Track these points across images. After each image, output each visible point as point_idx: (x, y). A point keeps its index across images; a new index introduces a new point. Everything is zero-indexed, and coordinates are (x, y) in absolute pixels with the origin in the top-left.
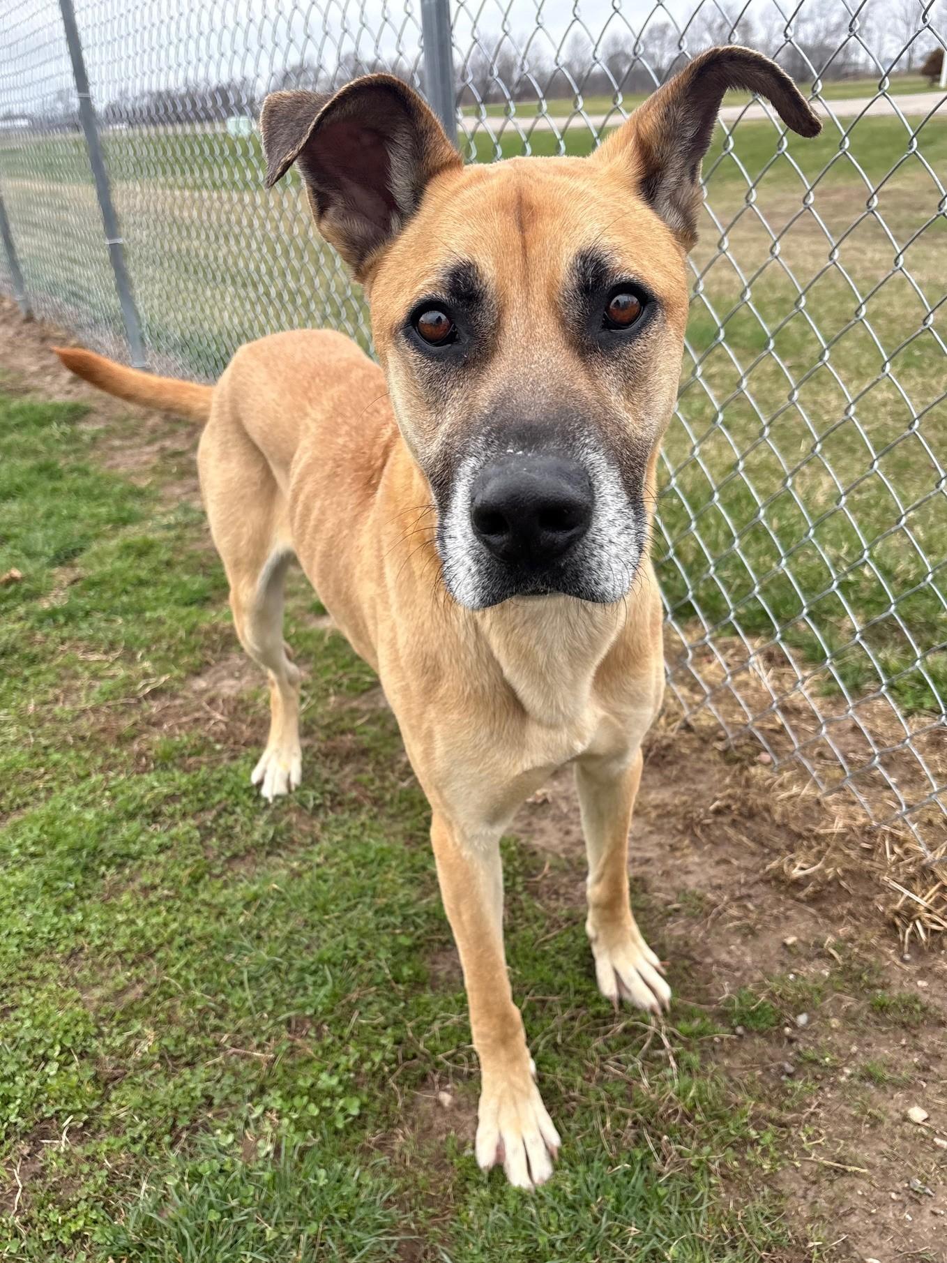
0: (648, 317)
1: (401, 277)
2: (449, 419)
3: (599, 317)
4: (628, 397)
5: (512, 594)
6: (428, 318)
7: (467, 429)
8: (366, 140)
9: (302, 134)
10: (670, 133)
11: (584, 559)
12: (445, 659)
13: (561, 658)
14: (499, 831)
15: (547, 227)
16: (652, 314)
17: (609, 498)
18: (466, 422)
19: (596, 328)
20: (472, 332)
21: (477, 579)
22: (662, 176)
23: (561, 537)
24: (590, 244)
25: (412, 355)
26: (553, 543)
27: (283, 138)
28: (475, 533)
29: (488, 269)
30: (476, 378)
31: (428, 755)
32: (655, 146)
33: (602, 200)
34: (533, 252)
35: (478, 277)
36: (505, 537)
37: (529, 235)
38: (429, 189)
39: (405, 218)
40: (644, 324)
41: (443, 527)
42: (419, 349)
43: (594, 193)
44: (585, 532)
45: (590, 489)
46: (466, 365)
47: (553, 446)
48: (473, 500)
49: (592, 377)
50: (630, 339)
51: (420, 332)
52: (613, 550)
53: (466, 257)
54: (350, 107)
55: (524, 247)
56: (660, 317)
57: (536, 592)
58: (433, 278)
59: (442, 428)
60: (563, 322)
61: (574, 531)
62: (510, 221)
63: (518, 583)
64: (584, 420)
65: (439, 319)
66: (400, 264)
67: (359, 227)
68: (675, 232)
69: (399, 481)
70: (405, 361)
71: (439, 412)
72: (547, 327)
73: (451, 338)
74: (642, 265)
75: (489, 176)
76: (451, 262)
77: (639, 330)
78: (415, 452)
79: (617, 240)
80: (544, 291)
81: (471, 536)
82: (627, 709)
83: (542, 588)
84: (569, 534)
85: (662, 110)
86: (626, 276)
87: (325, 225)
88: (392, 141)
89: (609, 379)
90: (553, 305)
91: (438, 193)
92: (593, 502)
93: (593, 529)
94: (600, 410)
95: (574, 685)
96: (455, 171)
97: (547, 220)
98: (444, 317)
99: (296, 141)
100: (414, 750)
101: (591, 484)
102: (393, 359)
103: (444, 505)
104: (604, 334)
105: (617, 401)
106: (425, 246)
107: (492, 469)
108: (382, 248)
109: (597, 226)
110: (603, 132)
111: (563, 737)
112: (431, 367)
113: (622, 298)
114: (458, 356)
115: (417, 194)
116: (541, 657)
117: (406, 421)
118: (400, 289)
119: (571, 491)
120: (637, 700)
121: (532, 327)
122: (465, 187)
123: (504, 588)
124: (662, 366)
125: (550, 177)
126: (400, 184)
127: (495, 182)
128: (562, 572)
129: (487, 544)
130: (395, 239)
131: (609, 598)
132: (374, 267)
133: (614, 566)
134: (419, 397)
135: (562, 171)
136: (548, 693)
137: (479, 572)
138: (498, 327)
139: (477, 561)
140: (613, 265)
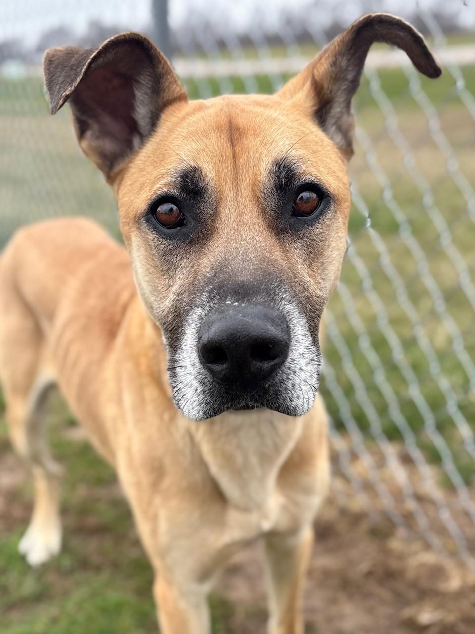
0: (324, 208)
1: (141, 180)
2: (179, 282)
3: (289, 207)
4: (310, 266)
5: (228, 408)
6: (163, 208)
7: (193, 289)
8: (116, 82)
9: (77, 75)
10: (336, 76)
11: (282, 382)
12: (168, 461)
13: (254, 460)
14: (206, 588)
15: (251, 143)
16: (328, 204)
17: (301, 337)
18: (192, 284)
19: (288, 215)
20: (197, 219)
21: (201, 397)
22: (331, 108)
23: (266, 365)
24: (283, 155)
25: (151, 236)
26: (260, 370)
27: (61, 79)
28: (201, 363)
29: (210, 173)
30: (200, 252)
31: (154, 532)
32: (326, 86)
33: (289, 124)
34: (241, 161)
35: (202, 178)
36: (225, 366)
37: (238, 149)
38: (164, 116)
39: (144, 138)
40: (322, 213)
41: (173, 361)
42: (155, 229)
43: (283, 119)
44: (283, 362)
45: (288, 330)
46: (192, 243)
47: (260, 299)
48: (200, 338)
49: (285, 251)
50: (312, 224)
51: (158, 220)
52: (303, 375)
53: (193, 164)
54: (110, 56)
55: (234, 157)
56: (332, 208)
57: (247, 408)
58: (168, 179)
59: (174, 289)
60: (263, 212)
61: (276, 361)
62: (224, 139)
63: (232, 400)
64: (281, 281)
65: (171, 209)
66: (141, 170)
67: (109, 146)
68: (340, 148)
69: (134, 331)
70: (146, 241)
71: (171, 277)
72: (252, 215)
73: (180, 223)
74: (319, 171)
75: (207, 108)
76: (182, 167)
77: (318, 218)
78: (151, 308)
79: (302, 152)
80: (250, 188)
81: (198, 365)
82: (300, 498)
83: (250, 404)
84: (272, 363)
85: (331, 60)
86: (309, 178)
87: (85, 144)
88: (138, 82)
89: (297, 252)
90: (256, 198)
91: (170, 119)
92: (289, 339)
93: (289, 360)
94: (291, 274)
95: (262, 480)
96: (183, 103)
97: (251, 138)
98: (175, 208)
99: (73, 81)
100: (143, 528)
101: (288, 327)
102: (136, 240)
103: (174, 344)
104: (293, 220)
105: (302, 268)
106: (160, 157)
107: (214, 317)
108: (127, 160)
109: (287, 142)
110: (285, 77)
111: (254, 518)
112: (165, 244)
113: (306, 195)
114: (186, 236)
115: (154, 120)
116: (239, 459)
117: (144, 285)
118: (141, 188)
119: (274, 331)
120: (308, 491)
121: (241, 214)
122: (188, 114)
123: (222, 404)
124: (333, 244)
125: (251, 108)
126: (141, 112)
127: (212, 111)
128: (266, 391)
129: (211, 371)
130: (137, 152)
131: (299, 411)
132: (122, 173)
133: (303, 387)
134: (155, 267)
135: (258, 104)
136: (243, 486)
137: (204, 392)
138: (216, 214)
139: (202, 383)
140: (299, 171)
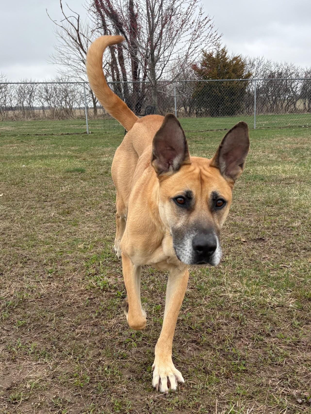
3: (215, 205)
6: (179, 199)
16: (225, 205)
19: (214, 207)
23: (211, 252)
24: (215, 190)
29: (194, 193)
34: (204, 190)
37: (203, 186)
40: (224, 207)
42: (176, 204)
44: (215, 251)
48: (193, 243)
49: (213, 217)
50: (221, 209)
51: (177, 201)
53: (190, 189)
55: (201, 188)
56: (227, 205)
58: (182, 191)
60: (209, 206)
62: (199, 182)
72: (205, 206)
73: (184, 204)
74: (224, 194)
76: (187, 189)
77: (222, 208)
79: (220, 190)
80: (205, 199)
86: (221, 197)
89: (215, 216)
92: (217, 246)
97: (206, 184)
98: (183, 200)
101: (216, 242)
104: (216, 208)
105: (216, 221)
109: (216, 186)
112: (179, 208)
113: (220, 201)
121: (202, 206)
128: (209, 259)
134: (174, 213)
138: (195, 205)
140: (219, 195)
